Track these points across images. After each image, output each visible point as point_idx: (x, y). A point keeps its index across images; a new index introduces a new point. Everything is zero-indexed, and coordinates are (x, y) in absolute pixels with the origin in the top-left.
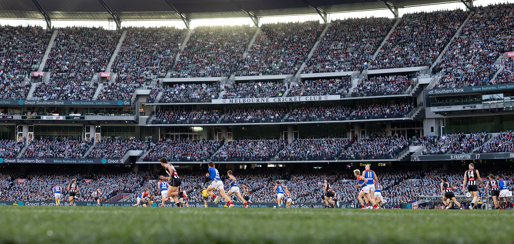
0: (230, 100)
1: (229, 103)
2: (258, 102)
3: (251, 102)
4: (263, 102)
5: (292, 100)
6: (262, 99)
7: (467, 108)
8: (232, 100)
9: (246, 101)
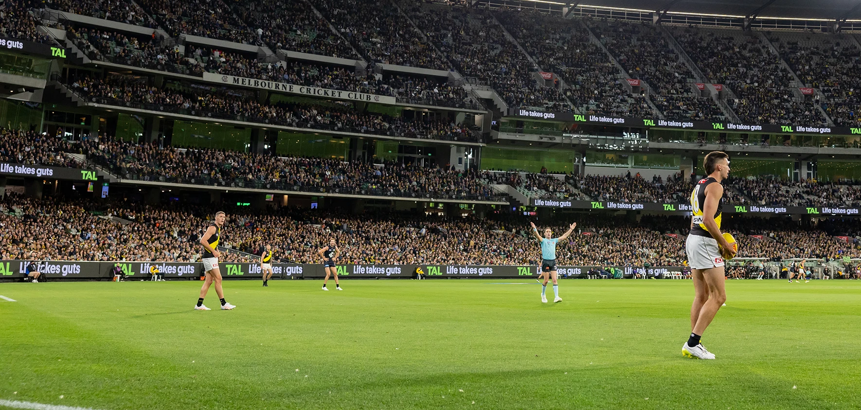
0: (234, 78)
1: (232, 83)
2: (278, 90)
3: (267, 88)
4: (284, 90)
5: (328, 95)
6: (283, 85)
7: (545, 140)
8: (238, 79)
9: (259, 83)
